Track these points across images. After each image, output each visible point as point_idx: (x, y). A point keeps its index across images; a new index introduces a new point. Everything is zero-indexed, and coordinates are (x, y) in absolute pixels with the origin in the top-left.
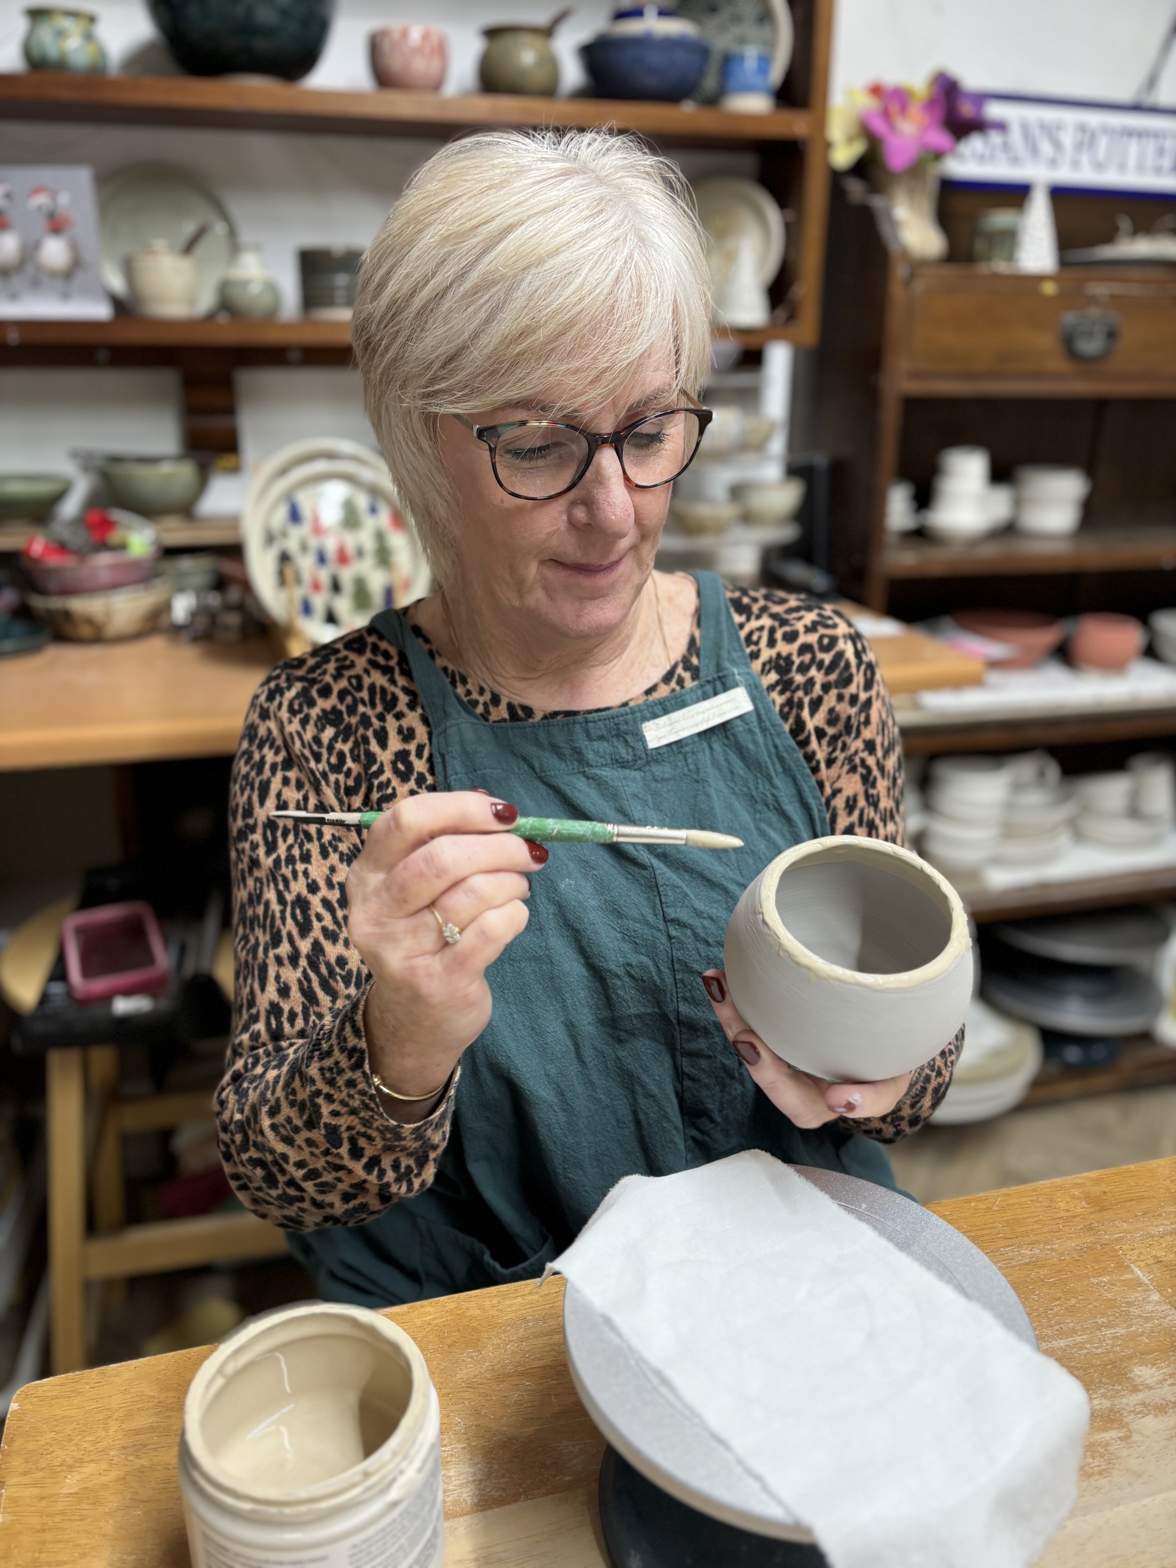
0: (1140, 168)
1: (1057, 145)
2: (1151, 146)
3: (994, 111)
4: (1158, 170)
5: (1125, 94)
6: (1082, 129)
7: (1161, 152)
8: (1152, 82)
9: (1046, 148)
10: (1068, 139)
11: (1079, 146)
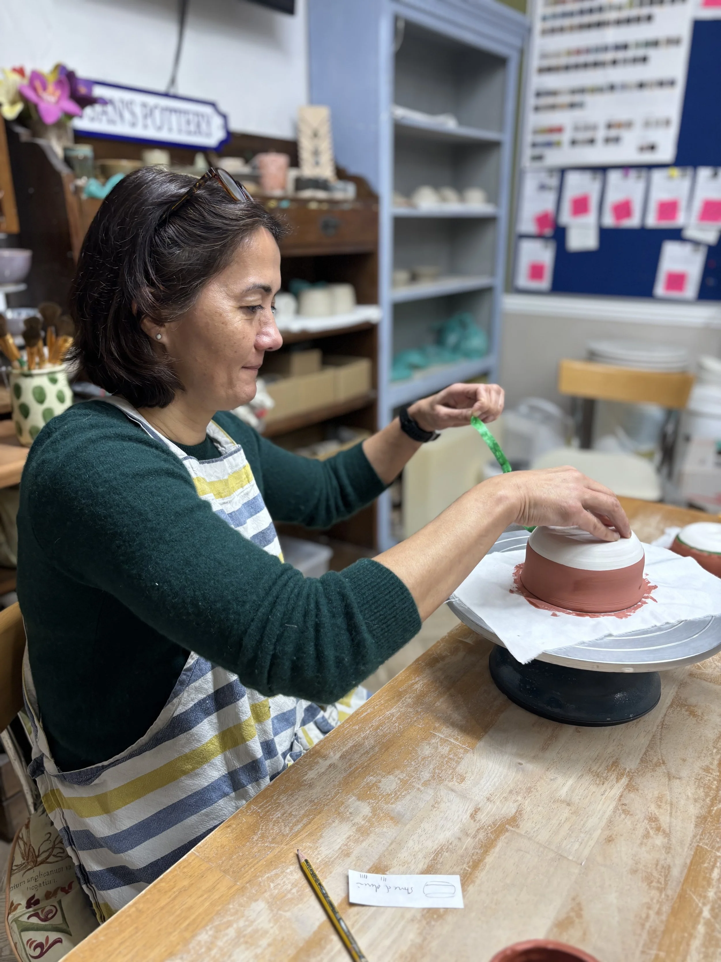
0: (180, 131)
1: (133, 114)
2: (183, 119)
3: (98, 91)
4: (189, 133)
5: (162, 87)
6: (144, 105)
7: (188, 122)
8: (173, 81)
9: (127, 116)
10: (138, 110)
11: (145, 117)
